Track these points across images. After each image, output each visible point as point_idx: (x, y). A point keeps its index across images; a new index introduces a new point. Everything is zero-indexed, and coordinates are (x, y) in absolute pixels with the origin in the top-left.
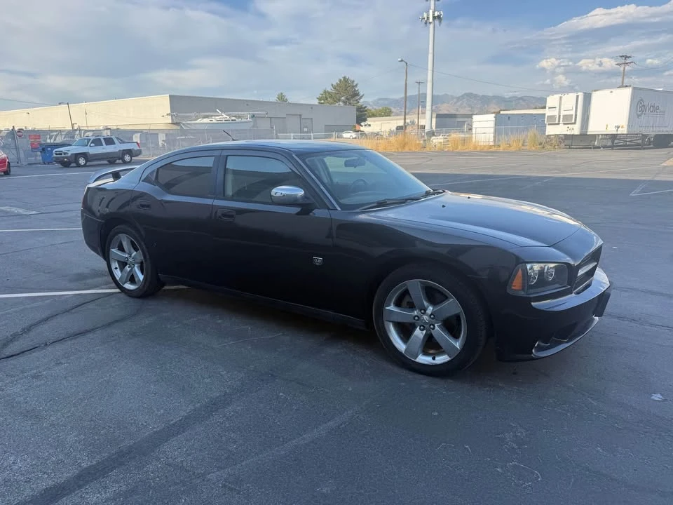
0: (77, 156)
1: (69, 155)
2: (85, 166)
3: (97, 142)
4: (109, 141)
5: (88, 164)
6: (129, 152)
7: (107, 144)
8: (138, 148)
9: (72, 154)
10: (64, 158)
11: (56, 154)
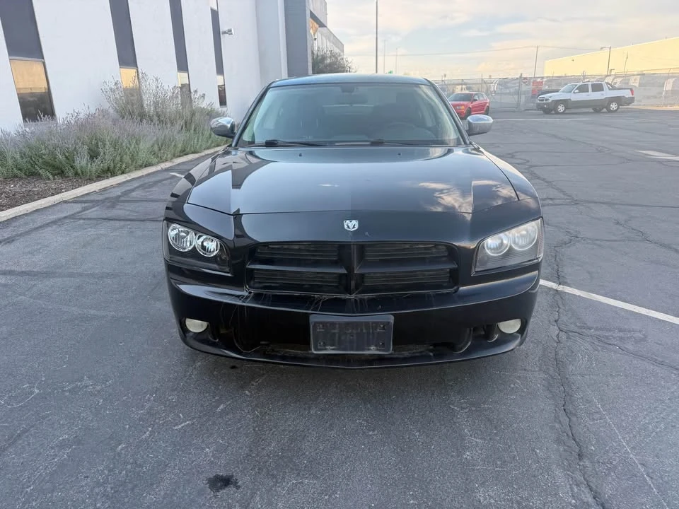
0: (558, 102)
1: (550, 101)
2: (563, 113)
3: (583, 89)
4: (598, 87)
5: (567, 111)
6: (618, 100)
7: (593, 91)
8: (631, 96)
9: (553, 101)
10: (545, 104)
11: (540, 100)
